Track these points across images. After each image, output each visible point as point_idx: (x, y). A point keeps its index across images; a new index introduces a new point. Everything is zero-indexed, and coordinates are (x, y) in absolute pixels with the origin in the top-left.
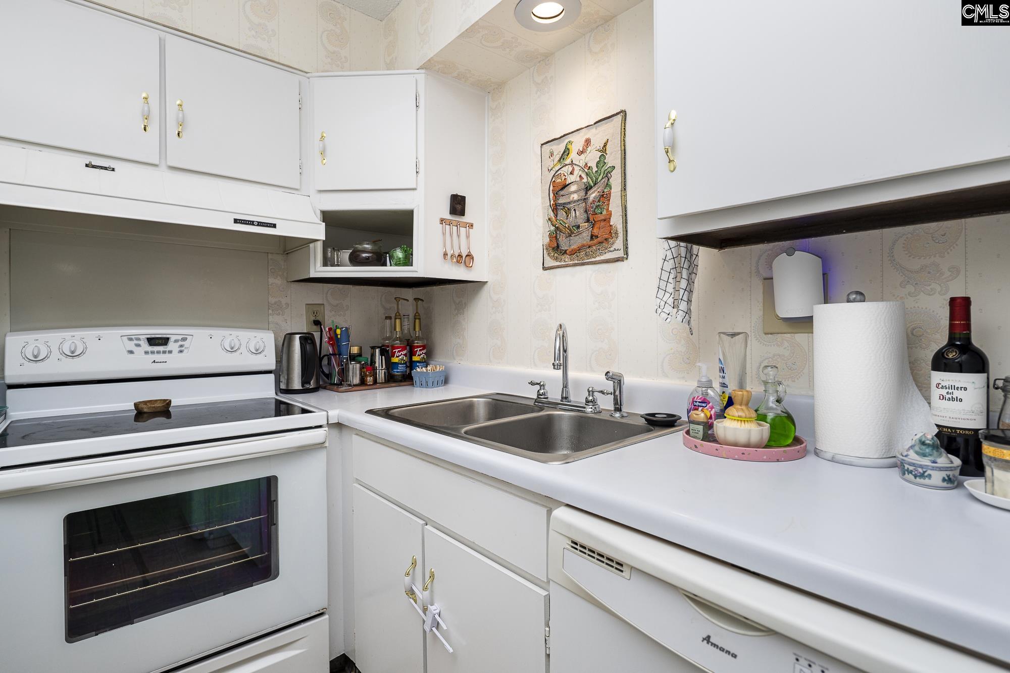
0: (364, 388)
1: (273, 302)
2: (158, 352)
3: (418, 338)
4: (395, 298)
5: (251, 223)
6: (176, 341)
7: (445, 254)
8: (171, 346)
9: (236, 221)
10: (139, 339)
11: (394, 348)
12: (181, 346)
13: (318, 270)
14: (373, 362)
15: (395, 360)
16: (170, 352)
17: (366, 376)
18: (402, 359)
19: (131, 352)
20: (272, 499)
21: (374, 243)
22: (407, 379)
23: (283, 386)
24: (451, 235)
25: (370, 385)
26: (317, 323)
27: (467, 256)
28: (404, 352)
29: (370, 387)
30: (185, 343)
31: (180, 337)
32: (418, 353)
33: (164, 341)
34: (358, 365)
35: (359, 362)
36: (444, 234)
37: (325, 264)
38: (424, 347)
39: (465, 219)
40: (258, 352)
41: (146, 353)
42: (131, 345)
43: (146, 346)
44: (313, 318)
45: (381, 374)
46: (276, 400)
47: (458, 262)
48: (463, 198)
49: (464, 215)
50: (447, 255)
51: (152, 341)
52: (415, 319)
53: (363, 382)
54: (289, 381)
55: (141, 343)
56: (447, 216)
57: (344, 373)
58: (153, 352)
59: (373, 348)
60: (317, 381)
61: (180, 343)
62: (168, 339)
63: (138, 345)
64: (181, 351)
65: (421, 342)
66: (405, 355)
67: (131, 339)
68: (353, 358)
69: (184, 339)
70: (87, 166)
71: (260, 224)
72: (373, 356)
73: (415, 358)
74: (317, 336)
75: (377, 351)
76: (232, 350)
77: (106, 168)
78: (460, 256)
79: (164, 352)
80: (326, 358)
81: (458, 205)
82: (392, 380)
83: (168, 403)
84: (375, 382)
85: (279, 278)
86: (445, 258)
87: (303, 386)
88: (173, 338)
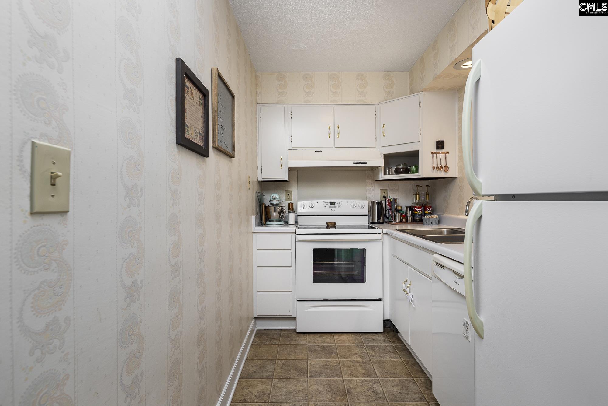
0: (402, 223)
1: (368, 189)
2: (333, 207)
3: (428, 203)
4: (417, 186)
5: (359, 163)
6: (337, 203)
7: (433, 167)
8: (336, 205)
9: (354, 163)
10: (327, 203)
11: (416, 207)
12: (339, 205)
13: (382, 176)
14: (406, 213)
15: (416, 212)
16: (336, 207)
17: (403, 219)
18: (419, 212)
19: (325, 207)
20: (364, 257)
21: (404, 164)
22: (421, 221)
23: (371, 221)
24: (437, 158)
25: (404, 222)
26: (384, 197)
27: (445, 167)
28: (420, 209)
29: (404, 223)
30: (340, 204)
31: (338, 202)
32: (427, 210)
33: (334, 203)
34: (399, 214)
35: (400, 213)
36: (433, 158)
37: (385, 174)
38: (430, 207)
39: (444, 151)
40: (362, 208)
41: (329, 207)
42: (325, 205)
43: (329, 205)
44: (383, 195)
45: (409, 219)
46: (369, 226)
47: (440, 170)
48: (443, 142)
49: (443, 149)
50: (434, 167)
51: (331, 203)
52: (426, 195)
53: (401, 221)
54: (373, 219)
55: (328, 204)
56: (435, 150)
57: (394, 217)
58: (331, 207)
59: (407, 207)
60: (383, 220)
61: (339, 204)
62: (335, 202)
63: (327, 205)
64: (339, 207)
65: (429, 205)
66: (421, 211)
67: (325, 203)
68: (397, 211)
69: (340, 203)
70: (316, 152)
71: (362, 163)
72: (407, 210)
73: (426, 212)
74: (384, 202)
75: (409, 208)
76: (354, 207)
77: (319, 151)
78: (441, 167)
79: (334, 207)
80: (388, 211)
81: (440, 145)
82: (414, 221)
83: (335, 223)
84: (407, 221)
85: (370, 179)
86: (433, 169)
87: (377, 221)
88: (336, 203)
